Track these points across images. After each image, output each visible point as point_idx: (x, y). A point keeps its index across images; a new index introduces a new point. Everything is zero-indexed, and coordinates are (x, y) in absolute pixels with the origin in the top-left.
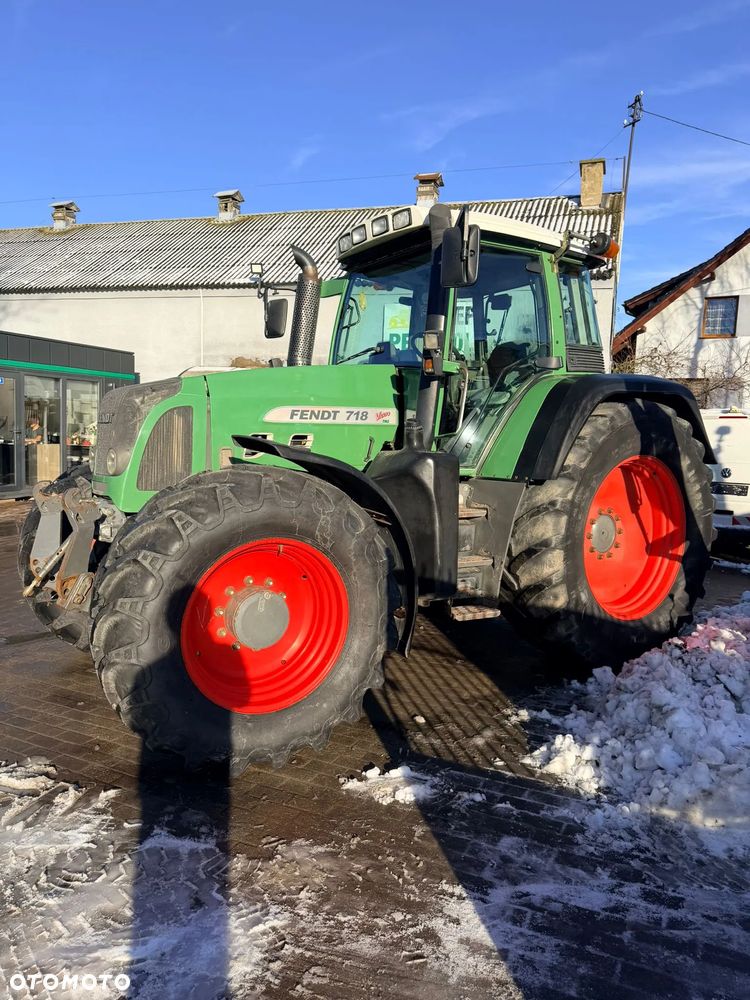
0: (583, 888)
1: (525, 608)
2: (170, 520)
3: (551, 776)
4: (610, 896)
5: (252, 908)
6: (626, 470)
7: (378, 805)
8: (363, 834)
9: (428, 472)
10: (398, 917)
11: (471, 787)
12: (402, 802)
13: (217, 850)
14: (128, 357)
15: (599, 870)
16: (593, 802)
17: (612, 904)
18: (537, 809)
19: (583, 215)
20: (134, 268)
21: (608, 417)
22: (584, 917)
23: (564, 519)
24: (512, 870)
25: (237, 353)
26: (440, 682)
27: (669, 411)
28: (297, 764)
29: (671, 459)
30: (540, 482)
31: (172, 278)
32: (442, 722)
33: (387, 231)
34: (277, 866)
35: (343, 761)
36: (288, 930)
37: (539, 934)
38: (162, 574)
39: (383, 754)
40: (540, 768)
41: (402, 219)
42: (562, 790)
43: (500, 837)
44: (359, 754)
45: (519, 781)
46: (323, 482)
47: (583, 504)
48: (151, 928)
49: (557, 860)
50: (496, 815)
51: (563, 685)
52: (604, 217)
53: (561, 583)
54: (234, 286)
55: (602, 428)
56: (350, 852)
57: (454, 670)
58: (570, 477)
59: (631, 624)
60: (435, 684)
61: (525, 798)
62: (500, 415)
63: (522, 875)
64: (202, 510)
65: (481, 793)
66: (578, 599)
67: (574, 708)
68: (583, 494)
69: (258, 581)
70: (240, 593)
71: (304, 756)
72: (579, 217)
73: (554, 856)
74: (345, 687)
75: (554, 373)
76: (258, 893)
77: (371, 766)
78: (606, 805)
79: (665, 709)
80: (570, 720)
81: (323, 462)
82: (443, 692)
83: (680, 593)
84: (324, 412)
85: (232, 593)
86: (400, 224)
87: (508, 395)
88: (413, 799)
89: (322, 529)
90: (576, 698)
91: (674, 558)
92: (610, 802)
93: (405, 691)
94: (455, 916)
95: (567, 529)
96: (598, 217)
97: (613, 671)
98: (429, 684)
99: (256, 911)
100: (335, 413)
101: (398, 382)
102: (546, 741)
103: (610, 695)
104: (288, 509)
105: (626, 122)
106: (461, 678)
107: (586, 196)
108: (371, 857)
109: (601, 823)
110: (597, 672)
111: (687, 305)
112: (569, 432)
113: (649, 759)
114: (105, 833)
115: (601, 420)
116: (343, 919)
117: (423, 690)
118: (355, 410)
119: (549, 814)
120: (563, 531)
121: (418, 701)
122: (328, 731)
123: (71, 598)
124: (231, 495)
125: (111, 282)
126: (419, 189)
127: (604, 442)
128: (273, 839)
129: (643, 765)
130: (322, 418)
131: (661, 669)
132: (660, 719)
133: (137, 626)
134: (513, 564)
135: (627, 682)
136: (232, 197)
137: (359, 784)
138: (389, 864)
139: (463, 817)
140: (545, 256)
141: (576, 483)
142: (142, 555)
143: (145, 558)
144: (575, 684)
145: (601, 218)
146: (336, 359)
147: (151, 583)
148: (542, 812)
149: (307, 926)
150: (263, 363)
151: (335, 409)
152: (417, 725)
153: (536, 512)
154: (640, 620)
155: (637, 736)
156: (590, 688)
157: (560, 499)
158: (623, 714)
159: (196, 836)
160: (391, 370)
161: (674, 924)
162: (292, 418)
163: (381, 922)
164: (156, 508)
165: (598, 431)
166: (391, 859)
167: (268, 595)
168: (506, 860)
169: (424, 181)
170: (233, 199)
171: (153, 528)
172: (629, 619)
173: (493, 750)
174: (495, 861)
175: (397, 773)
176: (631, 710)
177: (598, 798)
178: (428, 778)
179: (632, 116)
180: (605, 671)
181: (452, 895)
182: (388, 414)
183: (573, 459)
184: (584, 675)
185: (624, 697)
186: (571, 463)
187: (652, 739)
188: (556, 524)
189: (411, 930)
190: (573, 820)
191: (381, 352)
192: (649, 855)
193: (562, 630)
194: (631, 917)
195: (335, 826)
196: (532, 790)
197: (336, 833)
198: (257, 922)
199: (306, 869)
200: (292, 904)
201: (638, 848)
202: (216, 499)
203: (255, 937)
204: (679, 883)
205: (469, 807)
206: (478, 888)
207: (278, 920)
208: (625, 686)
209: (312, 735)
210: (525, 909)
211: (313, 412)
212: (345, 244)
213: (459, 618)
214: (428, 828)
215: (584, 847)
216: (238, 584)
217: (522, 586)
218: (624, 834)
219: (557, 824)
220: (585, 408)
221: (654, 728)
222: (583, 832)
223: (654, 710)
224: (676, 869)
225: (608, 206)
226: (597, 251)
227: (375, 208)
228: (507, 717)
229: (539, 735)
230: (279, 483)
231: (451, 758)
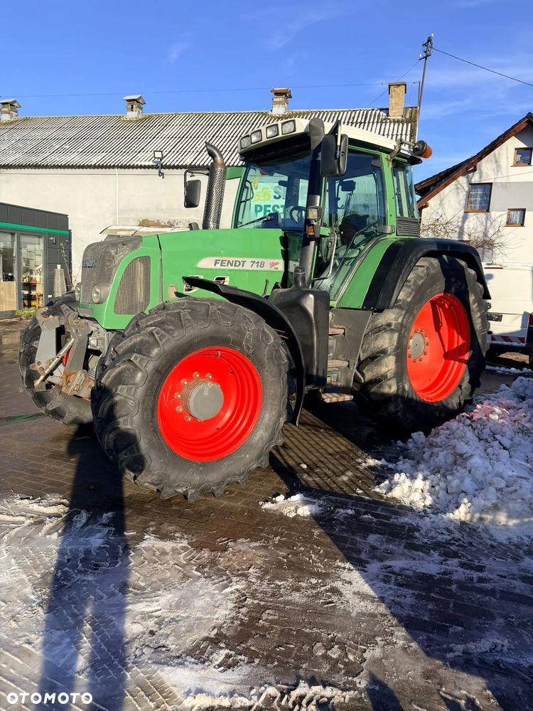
0: (424, 562)
1: (368, 394)
2: (152, 334)
3: (393, 498)
4: (440, 566)
5: (220, 579)
6: (433, 303)
7: (287, 518)
8: (281, 535)
9: (309, 303)
10: (314, 581)
11: (345, 506)
12: (302, 515)
13: (190, 547)
14: (64, 218)
15: (432, 552)
16: (423, 514)
17: (443, 571)
18: (388, 518)
19: (390, 122)
20: (65, 152)
21: (425, 267)
22: (426, 578)
23: (396, 335)
24: (378, 553)
25: (143, 217)
26: (313, 443)
27: (463, 263)
28: (230, 494)
29: (462, 296)
30: (380, 311)
31: (95, 160)
32: (318, 467)
33: (278, 135)
34: (231, 555)
35: (259, 492)
36: (247, 590)
37: (401, 588)
38: (147, 369)
39: (284, 487)
40: (386, 494)
41: (289, 128)
42: (402, 507)
43: (368, 535)
44: (268, 487)
45: (374, 502)
46: (246, 309)
47: (408, 326)
48: (160, 592)
49: (405, 547)
50: (363, 522)
51: (392, 445)
52: (405, 125)
53: (393, 377)
54: (141, 167)
55: (421, 274)
56: (275, 546)
57: (320, 435)
58: (400, 307)
59: (436, 404)
60: (310, 444)
61: (379, 511)
62: (352, 265)
63: (385, 556)
64: (171, 327)
65: (351, 509)
66: (404, 388)
67: (401, 458)
68: (408, 318)
69: (203, 375)
70: (191, 383)
71: (233, 489)
72: (388, 124)
73: (403, 545)
74: (260, 445)
75: (388, 236)
76: (222, 570)
77: (278, 495)
78: (431, 515)
79: (465, 456)
80: (400, 465)
81: (248, 296)
82: (316, 449)
83: (466, 384)
84: (236, 261)
85: (186, 383)
86: (287, 131)
87: (358, 251)
88: (309, 513)
89: (247, 341)
90: (401, 452)
91: (462, 361)
92: (433, 513)
93: (292, 449)
94: (348, 579)
95: (398, 342)
96: (401, 124)
97: (425, 435)
98: (305, 443)
99: (224, 580)
100: (244, 262)
101: (284, 241)
102: (387, 478)
103: (426, 449)
104: (226, 327)
105: (421, 56)
106: (326, 440)
107: (393, 109)
108: (289, 548)
109: (429, 525)
110: (414, 435)
111: (457, 188)
112: (401, 277)
113: (457, 486)
114: (113, 538)
115: (420, 269)
116: (280, 584)
117: (302, 448)
118: (256, 260)
119: (396, 520)
120: (395, 343)
121: (301, 455)
122: (250, 472)
123: (72, 387)
124: (190, 317)
125: (49, 161)
126: (274, 100)
127: (423, 284)
128: (224, 539)
129: (453, 490)
130: (235, 266)
131: (459, 432)
132: (462, 462)
133: (131, 403)
134: (361, 365)
135: (438, 440)
136: (136, 100)
137: (272, 505)
138: (301, 552)
139: (342, 524)
140: (384, 156)
141: (404, 312)
142: (133, 357)
143: (136, 358)
144: (400, 443)
145: (403, 125)
146: (236, 224)
147: (139, 375)
148: (392, 520)
149: (258, 588)
150: (163, 224)
151: (244, 260)
152: (303, 469)
153: (378, 330)
154: (441, 402)
155: (449, 473)
156: (410, 445)
157: (394, 322)
158: (437, 460)
159: (172, 538)
160: (279, 233)
161: (481, 580)
162: (215, 265)
163: (304, 585)
164: (137, 325)
165: (418, 277)
166: (302, 549)
167: (210, 384)
168: (373, 548)
169: (278, 94)
170: (138, 102)
171: (139, 339)
172: (433, 401)
173: (355, 483)
174: (367, 548)
175: (297, 498)
176: (442, 457)
177: (425, 511)
178: (315, 501)
179: (425, 52)
180: (419, 434)
181: (344, 568)
182: (277, 263)
183: (403, 295)
184: (406, 437)
185: (436, 450)
186: (401, 298)
187: (458, 474)
188: (391, 339)
189: (323, 589)
190: (412, 524)
191: (271, 220)
192: (461, 543)
193: (392, 408)
194: (455, 577)
195: (262, 531)
196: (383, 507)
197: (262, 534)
198: (226, 587)
199: (250, 556)
200: (246, 576)
201: (453, 539)
202: (181, 320)
203: (227, 595)
204: (481, 558)
205: (345, 517)
206: (360, 564)
207: (239, 585)
208: (436, 443)
209: (239, 475)
210: (390, 575)
211: (229, 261)
212: (246, 143)
213: (328, 401)
214: (322, 531)
215: (420, 539)
216: (190, 378)
217: (366, 380)
218: (444, 532)
219: (402, 526)
220: (411, 261)
221: (459, 467)
222: (419, 531)
223: (458, 457)
224: (478, 550)
225: (408, 117)
226: (417, 152)
227: (242, 112)
228: (359, 464)
229: (381, 475)
230: (219, 309)
231: (328, 489)
